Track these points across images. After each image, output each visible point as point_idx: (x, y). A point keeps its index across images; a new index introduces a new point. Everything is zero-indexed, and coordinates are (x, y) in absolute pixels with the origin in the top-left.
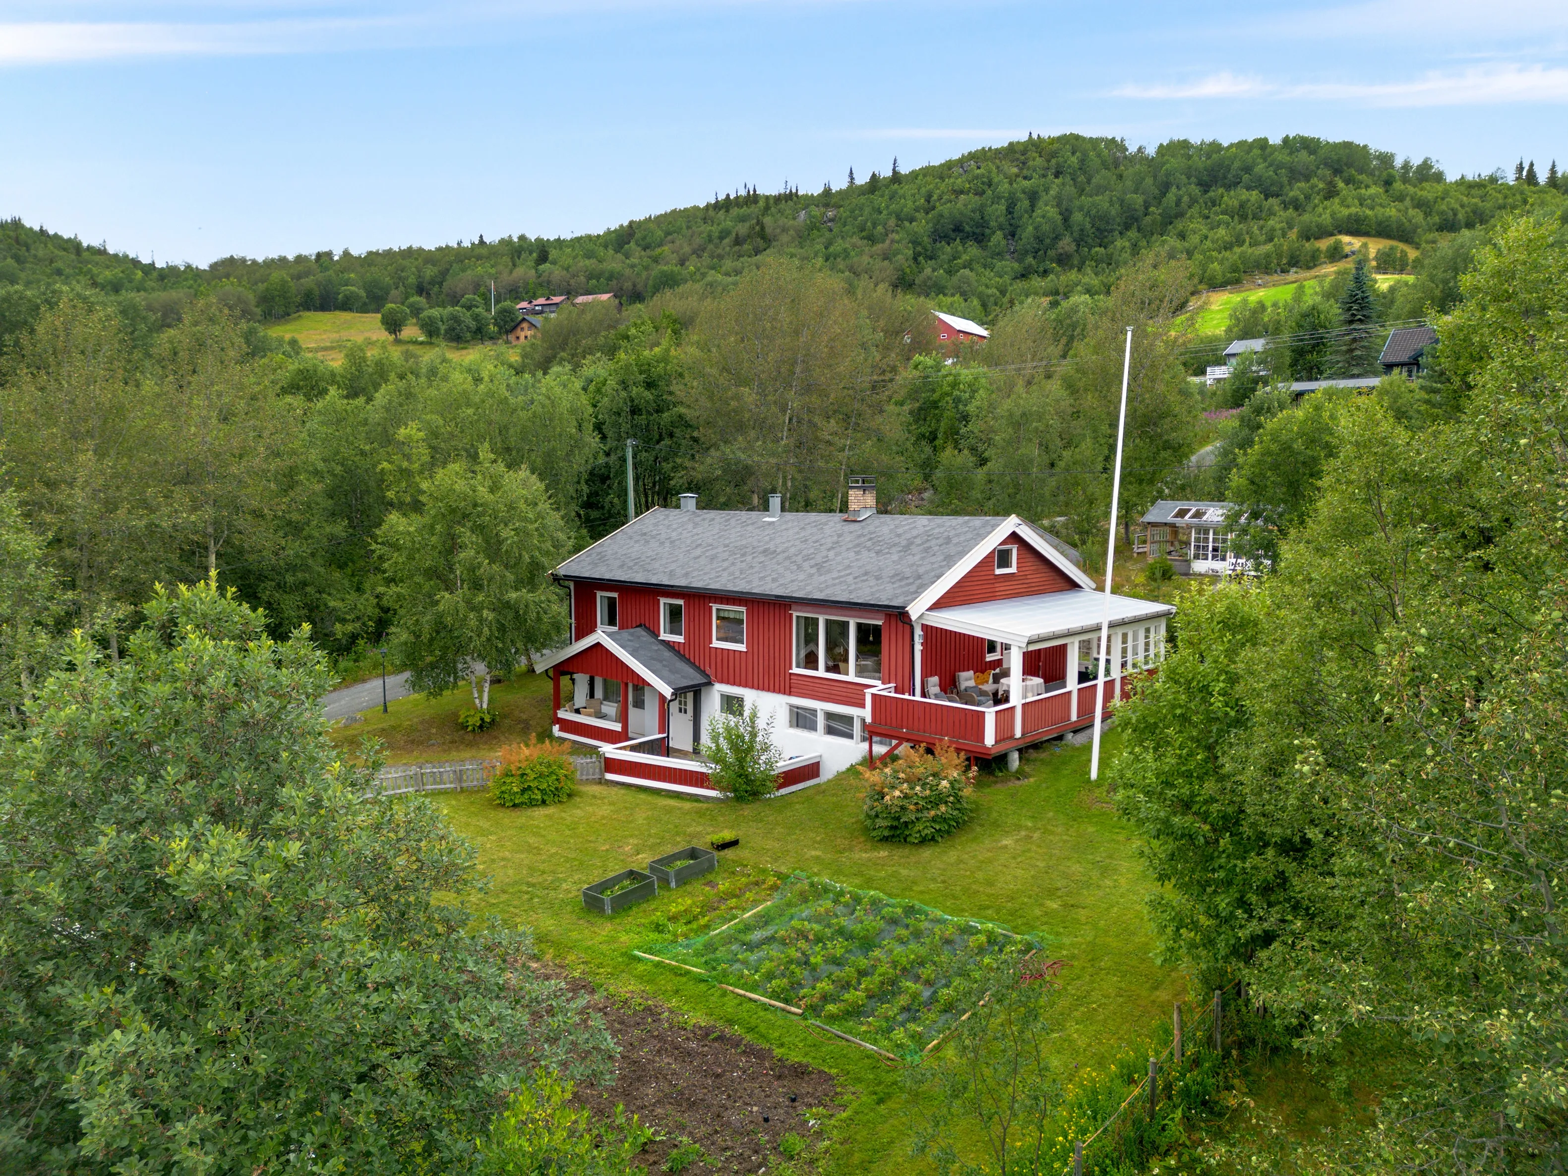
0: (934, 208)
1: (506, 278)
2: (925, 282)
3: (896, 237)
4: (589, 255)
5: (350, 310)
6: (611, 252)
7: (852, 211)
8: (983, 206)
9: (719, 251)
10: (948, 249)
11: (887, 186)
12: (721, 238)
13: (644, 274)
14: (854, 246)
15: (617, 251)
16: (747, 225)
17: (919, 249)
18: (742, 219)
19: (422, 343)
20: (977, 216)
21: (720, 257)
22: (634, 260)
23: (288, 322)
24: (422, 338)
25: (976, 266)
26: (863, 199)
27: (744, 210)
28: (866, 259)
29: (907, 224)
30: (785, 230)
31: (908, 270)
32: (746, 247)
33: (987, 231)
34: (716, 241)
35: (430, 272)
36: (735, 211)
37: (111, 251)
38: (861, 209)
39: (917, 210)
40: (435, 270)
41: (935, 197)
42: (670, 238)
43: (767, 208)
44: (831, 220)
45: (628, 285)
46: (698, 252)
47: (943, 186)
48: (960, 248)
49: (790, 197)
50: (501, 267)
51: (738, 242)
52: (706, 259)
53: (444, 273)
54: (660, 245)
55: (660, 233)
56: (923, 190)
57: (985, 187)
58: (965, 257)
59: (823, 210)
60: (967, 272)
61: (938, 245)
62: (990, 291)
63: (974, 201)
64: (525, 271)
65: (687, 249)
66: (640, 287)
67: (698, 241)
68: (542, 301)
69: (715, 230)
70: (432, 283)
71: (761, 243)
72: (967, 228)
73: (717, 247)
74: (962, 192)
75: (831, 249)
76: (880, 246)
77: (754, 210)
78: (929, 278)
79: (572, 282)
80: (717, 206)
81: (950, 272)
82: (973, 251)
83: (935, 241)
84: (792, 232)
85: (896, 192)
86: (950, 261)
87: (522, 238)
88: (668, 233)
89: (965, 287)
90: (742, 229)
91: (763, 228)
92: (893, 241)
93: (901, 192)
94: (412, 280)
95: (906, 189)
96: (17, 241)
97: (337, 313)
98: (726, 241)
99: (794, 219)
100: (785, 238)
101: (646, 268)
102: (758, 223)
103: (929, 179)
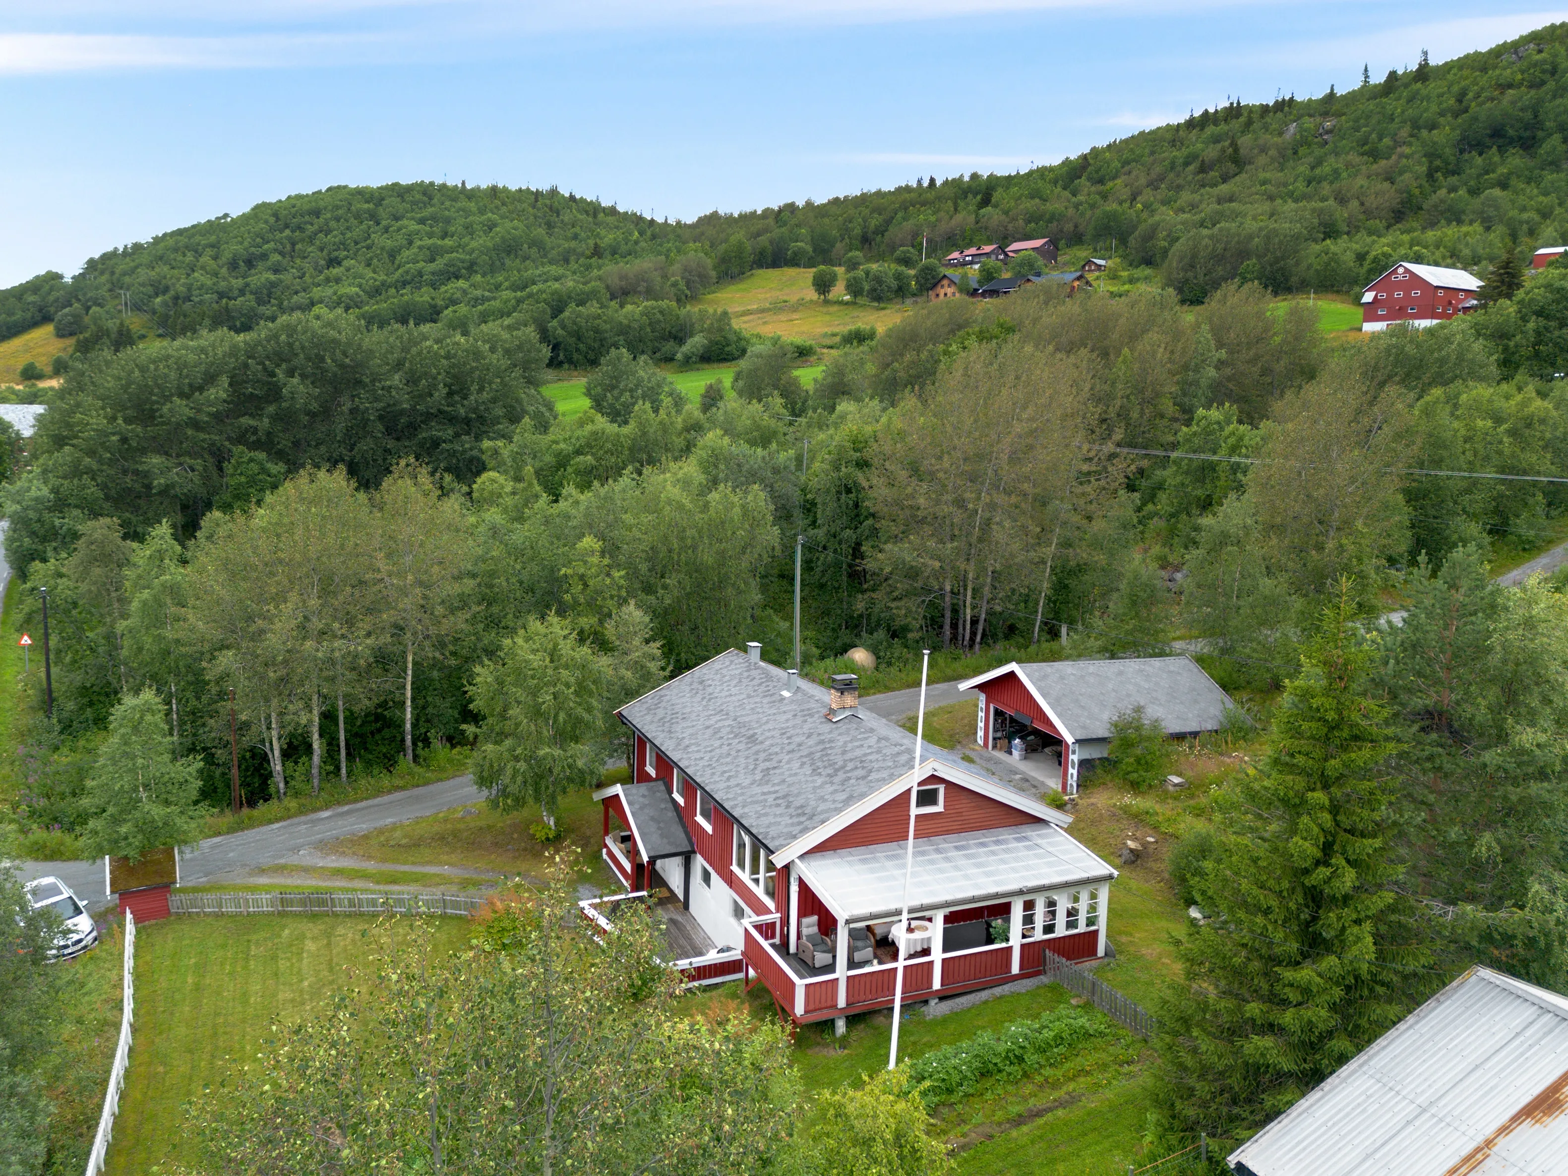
0: (1466, 110)
1: (943, 227)
2: (1435, 206)
3: (1407, 150)
4: (1035, 194)
5: (797, 265)
6: (1059, 189)
7: (1356, 120)
8: (1540, 101)
9: (1180, 181)
10: (1479, 161)
11: (1406, 86)
12: (1187, 164)
13: (1089, 213)
14: (1348, 165)
15: (1065, 189)
16: (1219, 146)
17: (1438, 163)
18: (1216, 140)
19: (847, 303)
20: (1528, 115)
21: (1179, 188)
22: (1081, 198)
23: (741, 280)
24: (847, 298)
25: (1513, 181)
26: (1371, 105)
27: (1223, 127)
28: (1361, 181)
29: (1424, 133)
30: (1263, 150)
31: (1417, 192)
32: (1212, 174)
33: (1540, 134)
34: (1179, 169)
35: (875, 221)
36: (1210, 130)
37: (621, 209)
38: (1368, 117)
39: (1442, 114)
40: (881, 219)
41: (1471, 95)
42: (1126, 168)
43: (1249, 123)
44: (1328, 132)
45: (1069, 227)
46: (1153, 185)
47: (1483, 81)
48: (1496, 159)
49: (1285, 106)
50: (942, 214)
51: (1203, 169)
52: (1163, 190)
53: (888, 222)
54: (1114, 178)
55: (1116, 164)
56: (1456, 89)
57: (1547, 77)
58: (1502, 170)
59: (1318, 120)
60: (1497, 192)
61: (1466, 156)
62: (1525, 216)
63: (1529, 96)
64: (964, 218)
65: (1143, 181)
66: (1081, 228)
67: (1158, 169)
68: (973, 251)
69: (1179, 154)
70: (876, 232)
71: (1232, 168)
72: (1511, 132)
73: (1178, 176)
74: (1510, 86)
75: (1318, 171)
76: (1383, 163)
77: (1236, 124)
78: (1442, 201)
79: (1010, 227)
80: (1191, 124)
81: (1474, 192)
82: (1516, 160)
83: (1462, 151)
84: (1273, 152)
85: (1417, 92)
86: (1479, 176)
87: (974, 176)
88: (1126, 163)
89: (1491, 212)
90: (1211, 153)
91: (1236, 150)
92: (1402, 156)
93: (1424, 92)
94: (858, 231)
95: (1433, 87)
96: (551, 208)
97: (785, 269)
98: (1191, 168)
99: (1281, 134)
100: (1262, 160)
101: (1093, 206)
102: (1231, 145)
103: (1465, 72)
